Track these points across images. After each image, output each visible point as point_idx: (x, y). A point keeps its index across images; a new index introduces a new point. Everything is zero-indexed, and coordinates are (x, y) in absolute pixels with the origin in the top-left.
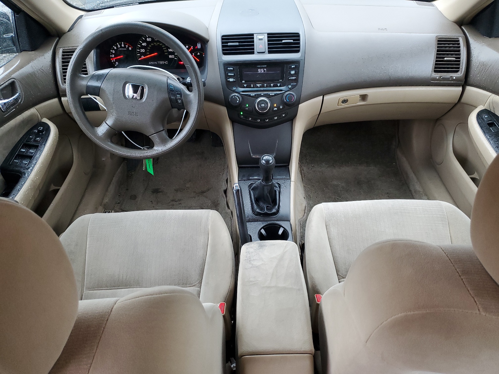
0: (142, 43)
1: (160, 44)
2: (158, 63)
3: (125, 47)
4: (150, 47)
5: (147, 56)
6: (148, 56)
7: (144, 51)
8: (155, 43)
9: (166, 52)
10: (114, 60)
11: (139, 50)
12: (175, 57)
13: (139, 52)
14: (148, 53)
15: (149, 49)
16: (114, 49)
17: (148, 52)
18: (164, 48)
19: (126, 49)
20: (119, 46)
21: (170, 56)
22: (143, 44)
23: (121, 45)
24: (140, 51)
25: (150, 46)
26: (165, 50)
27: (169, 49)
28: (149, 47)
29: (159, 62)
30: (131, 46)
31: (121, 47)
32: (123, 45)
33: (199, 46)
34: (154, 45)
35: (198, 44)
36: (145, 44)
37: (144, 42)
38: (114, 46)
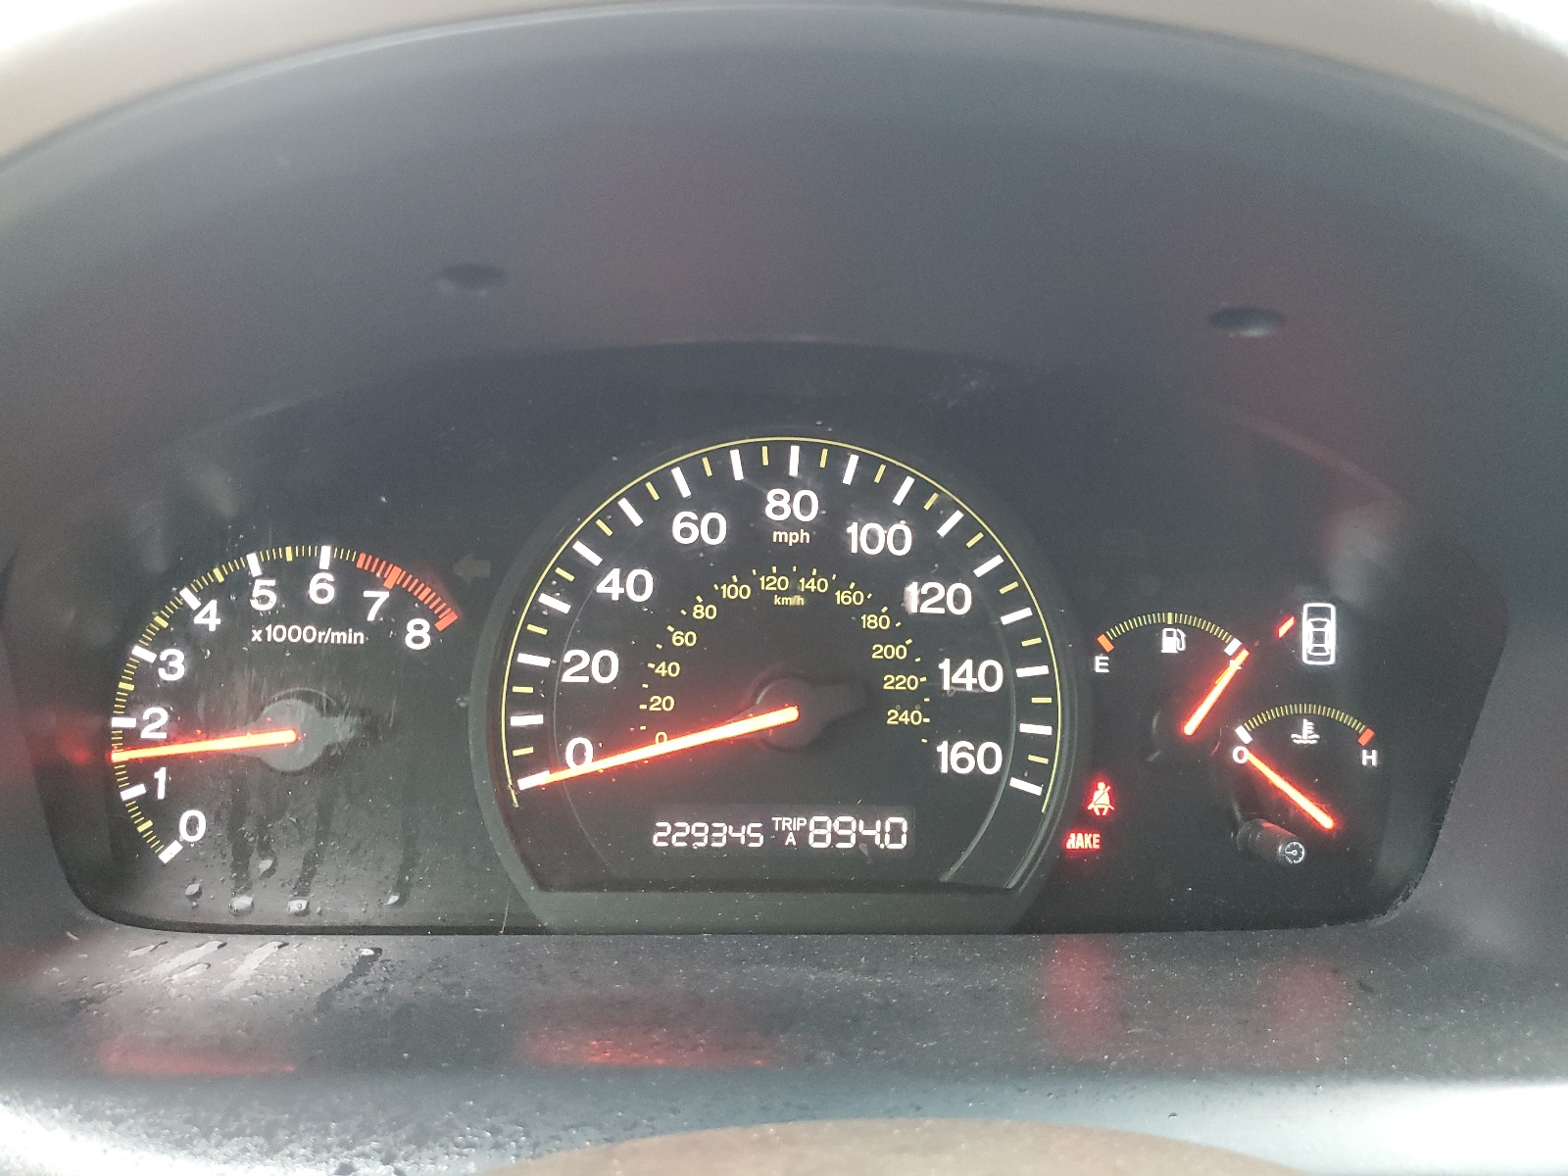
0: (599, 573)
1: (841, 597)
2: (774, 837)
3: (351, 608)
4: (701, 626)
5: (647, 739)
6: (664, 746)
7: (605, 670)
8: (771, 583)
9: (906, 700)
10: (152, 786)
11: (544, 662)
12: (1020, 768)
13: (546, 690)
14: (661, 703)
15: (680, 654)
16: (183, 630)
17: (663, 686)
18: (879, 652)
19: (355, 637)
20: (264, 594)
21: (954, 757)
22: (611, 586)
23: (292, 579)
24: (559, 667)
25: (700, 612)
26: (896, 667)
27: (945, 665)
28: (687, 624)
29: (798, 823)
30: (436, 604)
31: (295, 607)
32: (322, 589)
33: (1319, 637)
34: (763, 598)
35: (1313, 612)
36: (640, 586)
37: (623, 549)
38: (187, 595)
